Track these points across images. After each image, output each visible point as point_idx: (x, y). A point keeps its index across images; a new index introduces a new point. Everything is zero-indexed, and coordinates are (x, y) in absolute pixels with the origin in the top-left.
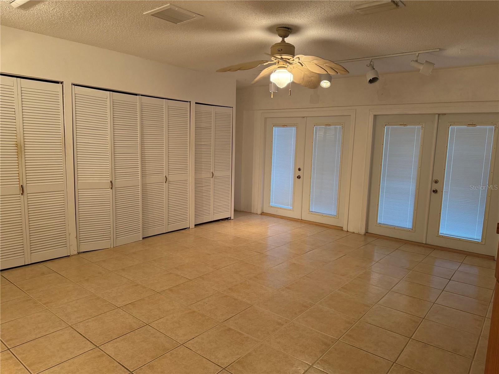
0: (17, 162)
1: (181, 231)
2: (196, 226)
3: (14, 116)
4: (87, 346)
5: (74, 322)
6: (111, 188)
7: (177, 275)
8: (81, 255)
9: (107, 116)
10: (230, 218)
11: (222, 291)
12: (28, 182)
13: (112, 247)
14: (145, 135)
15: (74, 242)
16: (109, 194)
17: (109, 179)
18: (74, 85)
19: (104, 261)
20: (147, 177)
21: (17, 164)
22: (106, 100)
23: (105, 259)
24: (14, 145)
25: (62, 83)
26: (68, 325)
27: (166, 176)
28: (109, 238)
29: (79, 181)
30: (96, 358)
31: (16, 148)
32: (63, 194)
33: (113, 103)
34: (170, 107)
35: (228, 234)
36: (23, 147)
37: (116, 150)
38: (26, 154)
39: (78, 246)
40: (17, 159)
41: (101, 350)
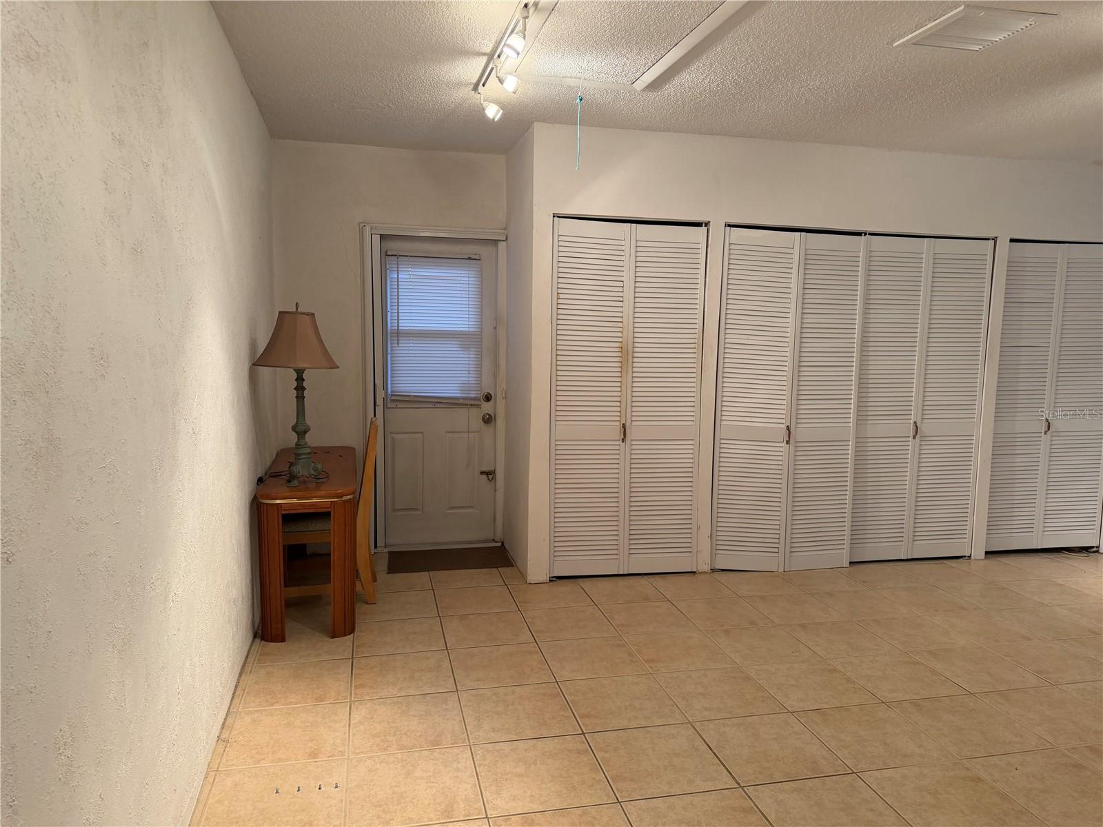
0: (619, 379)
1: (945, 561)
2: (989, 556)
3: (621, 294)
4: (720, 777)
5: (698, 717)
6: (788, 442)
7: (934, 672)
8: (717, 576)
9: (791, 286)
10: (1095, 549)
11: (1066, 749)
12: (634, 419)
13: (781, 570)
14: (871, 325)
15: (705, 545)
16: (781, 454)
17: (783, 421)
18: (730, 226)
19: (763, 598)
20: (870, 422)
21: (619, 384)
22: (791, 251)
23: (766, 594)
24: (617, 350)
25: (707, 224)
26: (687, 719)
27: (915, 422)
28: (777, 550)
29: (724, 423)
30: (736, 811)
31: (619, 354)
32: (691, 447)
33: (806, 257)
34: (938, 256)
35: (1087, 592)
36: (631, 352)
37: (803, 359)
38: (635, 365)
39: (713, 556)
40: (619, 374)
41: (749, 797)
